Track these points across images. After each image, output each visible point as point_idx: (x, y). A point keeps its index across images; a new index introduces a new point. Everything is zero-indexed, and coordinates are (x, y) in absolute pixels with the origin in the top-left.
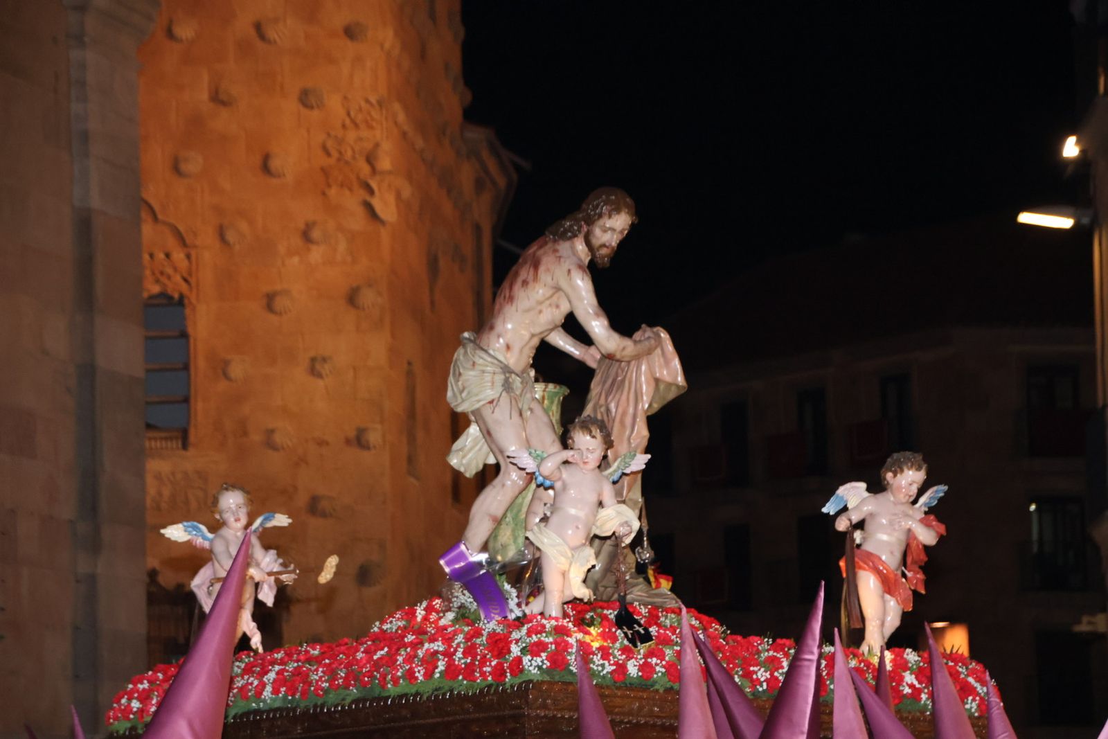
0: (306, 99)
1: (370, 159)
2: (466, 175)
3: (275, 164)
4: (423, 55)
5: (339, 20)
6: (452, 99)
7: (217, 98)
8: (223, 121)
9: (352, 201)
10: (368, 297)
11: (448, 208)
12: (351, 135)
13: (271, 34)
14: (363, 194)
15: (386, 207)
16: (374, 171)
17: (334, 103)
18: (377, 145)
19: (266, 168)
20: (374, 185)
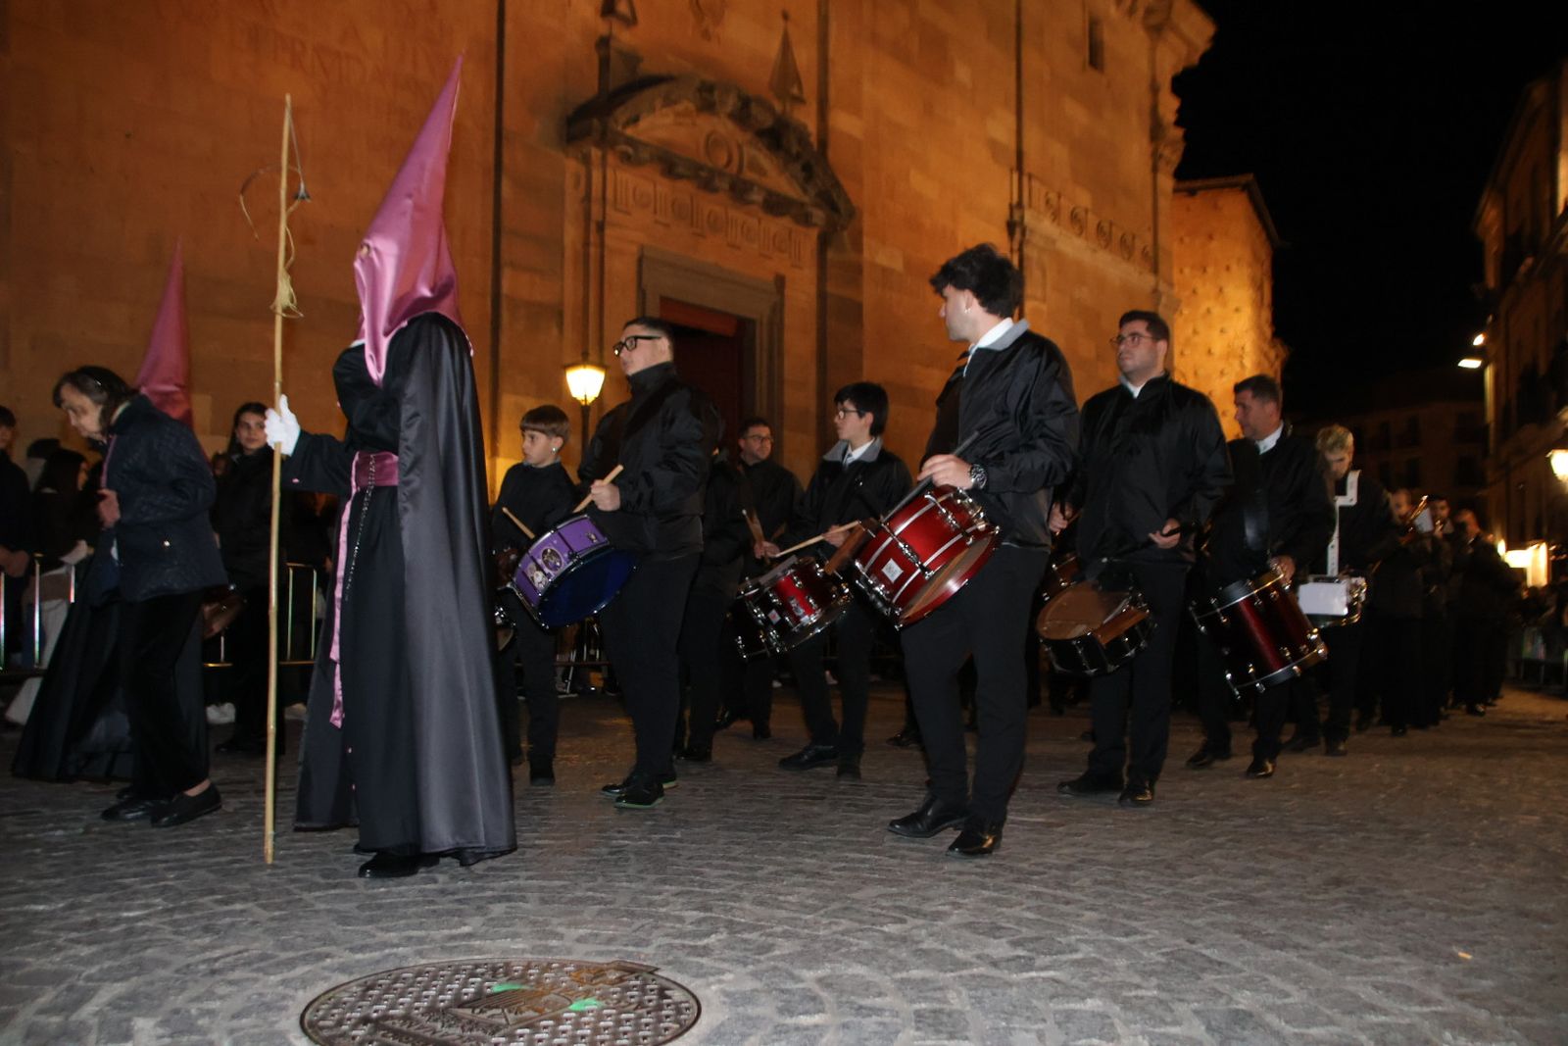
0: (1222, 331)
1: (1243, 348)
2: (1272, 354)
3: (1213, 351)
4: (1259, 316)
5: (1233, 306)
6: (1268, 331)
7: (1195, 332)
8: (1196, 339)
9: (1236, 363)
12: (1237, 342)
13: (1212, 312)
17: (1231, 333)
19: (1209, 352)
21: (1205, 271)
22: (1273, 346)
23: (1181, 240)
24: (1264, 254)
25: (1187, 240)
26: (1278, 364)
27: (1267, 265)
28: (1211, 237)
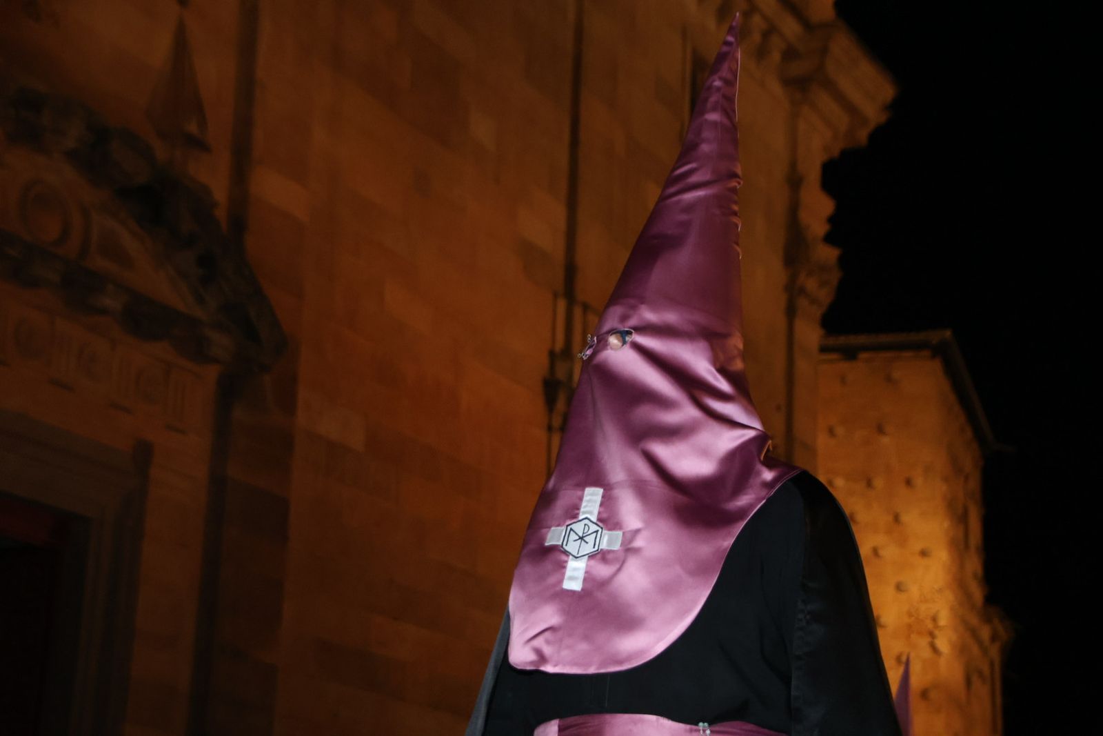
0: (899, 587)
1: (934, 619)
2: (985, 633)
4: (961, 566)
5: (918, 546)
6: (978, 594)
9: (923, 642)
10: (933, 695)
11: (975, 650)
12: (923, 607)
13: (882, 553)
14: (929, 639)
15: (943, 644)
16: (936, 626)
17: (914, 590)
18: (938, 611)
20: (937, 632)
21: (869, 484)
22: (987, 619)
23: (831, 432)
24: (970, 461)
25: (840, 430)
26: (995, 652)
27: (974, 483)
28: (880, 430)
